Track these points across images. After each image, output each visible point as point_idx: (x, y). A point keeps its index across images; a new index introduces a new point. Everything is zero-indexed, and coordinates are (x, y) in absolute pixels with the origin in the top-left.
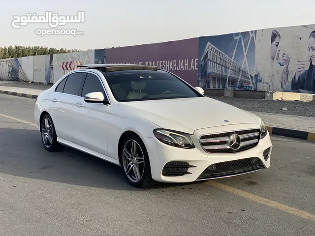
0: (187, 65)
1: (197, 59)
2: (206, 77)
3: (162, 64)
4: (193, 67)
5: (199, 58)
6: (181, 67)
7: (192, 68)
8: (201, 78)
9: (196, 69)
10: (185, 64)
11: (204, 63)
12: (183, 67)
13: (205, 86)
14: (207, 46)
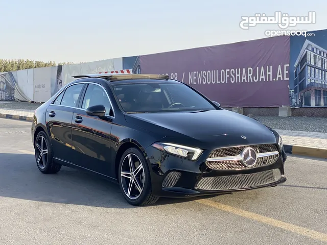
0: (271, 73)
1: (288, 65)
2: (304, 91)
3: (229, 73)
4: (281, 76)
5: (291, 62)
6: (261, 77)
7: (279, 78)
8: (296, 92)
9: (285, 79)
10: (268, 73)
11: (299, 70)
12: (264, 77)
13: (301, 103)
14: (305, 46)
